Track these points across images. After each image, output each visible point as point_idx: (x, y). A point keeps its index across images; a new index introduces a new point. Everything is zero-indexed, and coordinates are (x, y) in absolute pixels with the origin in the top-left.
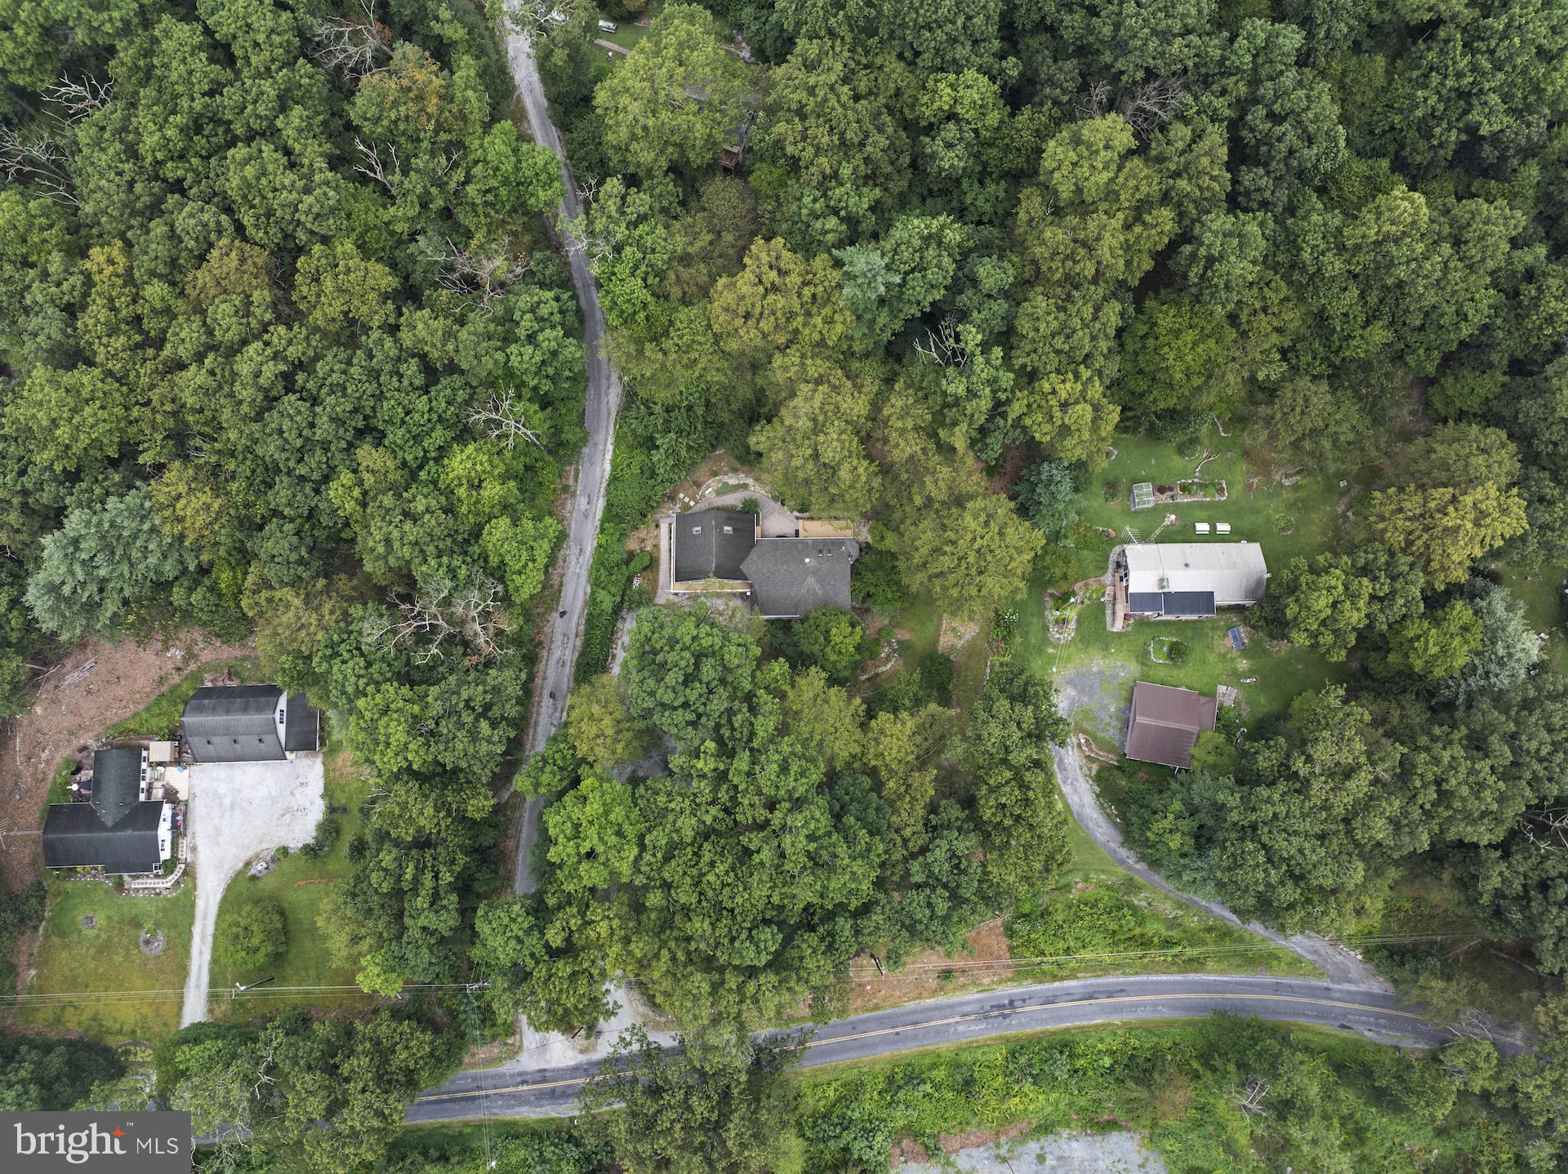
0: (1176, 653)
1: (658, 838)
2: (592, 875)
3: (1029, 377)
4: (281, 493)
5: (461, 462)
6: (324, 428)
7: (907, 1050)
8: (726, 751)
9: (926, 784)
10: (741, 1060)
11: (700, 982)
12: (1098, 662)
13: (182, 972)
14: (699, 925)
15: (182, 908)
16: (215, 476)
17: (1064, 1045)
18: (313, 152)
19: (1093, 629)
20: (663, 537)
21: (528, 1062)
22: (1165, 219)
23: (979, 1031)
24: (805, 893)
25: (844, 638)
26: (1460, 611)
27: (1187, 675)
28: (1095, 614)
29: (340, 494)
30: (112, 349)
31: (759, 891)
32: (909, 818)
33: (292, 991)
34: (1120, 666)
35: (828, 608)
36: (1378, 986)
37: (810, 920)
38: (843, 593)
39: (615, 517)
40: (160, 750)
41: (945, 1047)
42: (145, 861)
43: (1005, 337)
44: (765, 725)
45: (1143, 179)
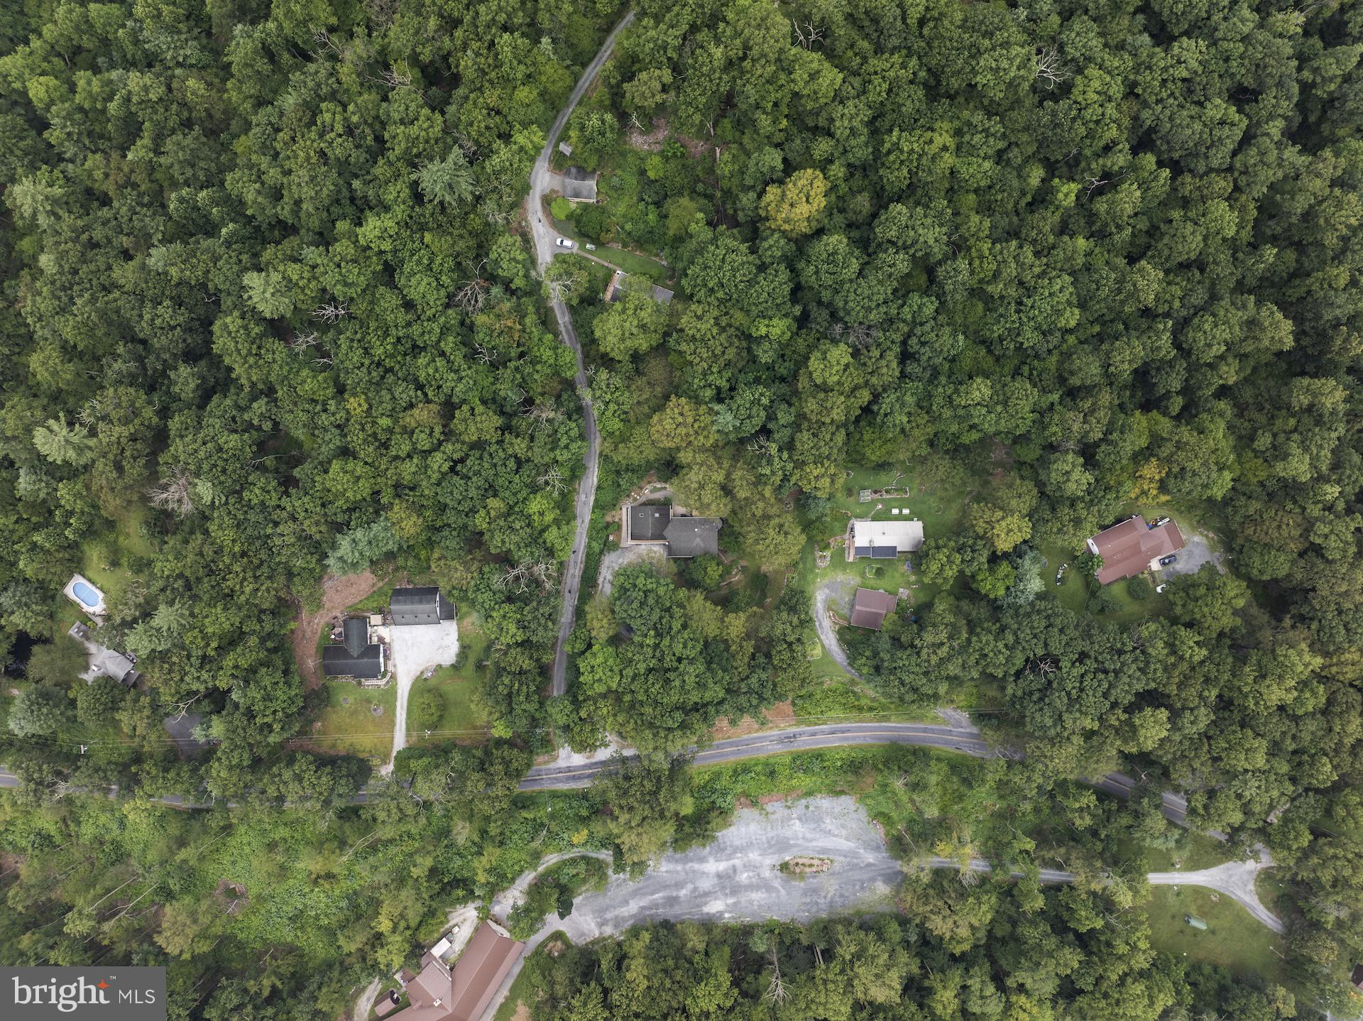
0: (879, 573)
1: (629, 672)
2: (600, 688)
3: (800, 465)
4: (450, 517)
5: (535, 505)
6: (473, 492)
7: (744, 758)
8: (659, 635)
9: (749, 647)
10: (666, 766)
11: (648, 734)
12: (840, 577)
13: (392, 724)
14: (648, 710)
15: (389, 695)
16: (420, 509)
17: (819, 756)
18: (458, 358)
19: (839, 560)
20: (624, 514)
21: (562, 763)
22: (865, 396)
23: (778, 749)
24: (695, 697)
25: (714, 572)
26: (1004, 568)
27: (885, 583)
28: (841, 552)
29: (480, 521)
30: (368, 452)
31: (675, 697)
32: (741, 663)
33: (447, 733)
34: (850, 579)
35: (707, 554)
36: (975, 730)
37: (696, 708)
38: (714, 547)
39: (599, 506)
40: (376, 619)
41: (762, 756)
42: (374, 673)
43: (790, 446)
44: (676, 625)
45: (857, 377)
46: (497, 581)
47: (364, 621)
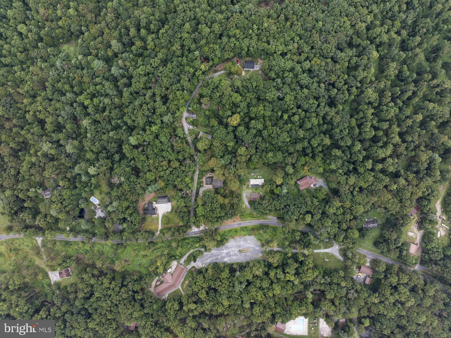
0: (256, 189)
1: (206, 211)
2: (201, 214)
3: (237, 170)
4: (170, 182)
5: (187, 179)
6: (175, 177)
7: (230, 228)
8: (212, 203)
9: (229, 205)
10: (214, 229)
11: (210, 223)
12: (248, 191)
13: (158, 224)
14: (210, 218)
15: (157, 218)
16: (164, 181)
17: (246, 227)
18: (171, 152)
19: (248, 187)
20: (204, 180)
21: (193, 231)
22: (249, 156)
23: (238, 226)
24: (219, 215)
25: (222, 191)
26: (279, 188)
27: (257, 191)
28: (248, 186)
29: (176, 183)
30: (154, 170)
31: (215, 215)
32: (228, 208)
33: (169, 225)
34: (250, 191)
35: (221, 187)
36: (277, 221)
37: (219, 217)
38: (222, 185)
39: (199, 178)
40: (154, 203)
41: (234, 228)
42: (155, 214)
43: (235, 166)
44: (215, 201)
45: (247, 153)
46: (180, 194)
47: (152, 203)
